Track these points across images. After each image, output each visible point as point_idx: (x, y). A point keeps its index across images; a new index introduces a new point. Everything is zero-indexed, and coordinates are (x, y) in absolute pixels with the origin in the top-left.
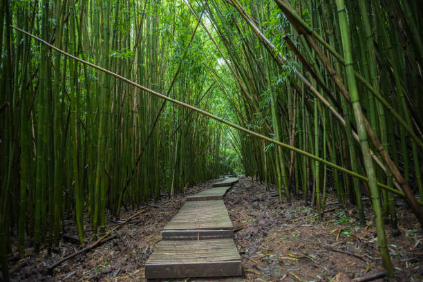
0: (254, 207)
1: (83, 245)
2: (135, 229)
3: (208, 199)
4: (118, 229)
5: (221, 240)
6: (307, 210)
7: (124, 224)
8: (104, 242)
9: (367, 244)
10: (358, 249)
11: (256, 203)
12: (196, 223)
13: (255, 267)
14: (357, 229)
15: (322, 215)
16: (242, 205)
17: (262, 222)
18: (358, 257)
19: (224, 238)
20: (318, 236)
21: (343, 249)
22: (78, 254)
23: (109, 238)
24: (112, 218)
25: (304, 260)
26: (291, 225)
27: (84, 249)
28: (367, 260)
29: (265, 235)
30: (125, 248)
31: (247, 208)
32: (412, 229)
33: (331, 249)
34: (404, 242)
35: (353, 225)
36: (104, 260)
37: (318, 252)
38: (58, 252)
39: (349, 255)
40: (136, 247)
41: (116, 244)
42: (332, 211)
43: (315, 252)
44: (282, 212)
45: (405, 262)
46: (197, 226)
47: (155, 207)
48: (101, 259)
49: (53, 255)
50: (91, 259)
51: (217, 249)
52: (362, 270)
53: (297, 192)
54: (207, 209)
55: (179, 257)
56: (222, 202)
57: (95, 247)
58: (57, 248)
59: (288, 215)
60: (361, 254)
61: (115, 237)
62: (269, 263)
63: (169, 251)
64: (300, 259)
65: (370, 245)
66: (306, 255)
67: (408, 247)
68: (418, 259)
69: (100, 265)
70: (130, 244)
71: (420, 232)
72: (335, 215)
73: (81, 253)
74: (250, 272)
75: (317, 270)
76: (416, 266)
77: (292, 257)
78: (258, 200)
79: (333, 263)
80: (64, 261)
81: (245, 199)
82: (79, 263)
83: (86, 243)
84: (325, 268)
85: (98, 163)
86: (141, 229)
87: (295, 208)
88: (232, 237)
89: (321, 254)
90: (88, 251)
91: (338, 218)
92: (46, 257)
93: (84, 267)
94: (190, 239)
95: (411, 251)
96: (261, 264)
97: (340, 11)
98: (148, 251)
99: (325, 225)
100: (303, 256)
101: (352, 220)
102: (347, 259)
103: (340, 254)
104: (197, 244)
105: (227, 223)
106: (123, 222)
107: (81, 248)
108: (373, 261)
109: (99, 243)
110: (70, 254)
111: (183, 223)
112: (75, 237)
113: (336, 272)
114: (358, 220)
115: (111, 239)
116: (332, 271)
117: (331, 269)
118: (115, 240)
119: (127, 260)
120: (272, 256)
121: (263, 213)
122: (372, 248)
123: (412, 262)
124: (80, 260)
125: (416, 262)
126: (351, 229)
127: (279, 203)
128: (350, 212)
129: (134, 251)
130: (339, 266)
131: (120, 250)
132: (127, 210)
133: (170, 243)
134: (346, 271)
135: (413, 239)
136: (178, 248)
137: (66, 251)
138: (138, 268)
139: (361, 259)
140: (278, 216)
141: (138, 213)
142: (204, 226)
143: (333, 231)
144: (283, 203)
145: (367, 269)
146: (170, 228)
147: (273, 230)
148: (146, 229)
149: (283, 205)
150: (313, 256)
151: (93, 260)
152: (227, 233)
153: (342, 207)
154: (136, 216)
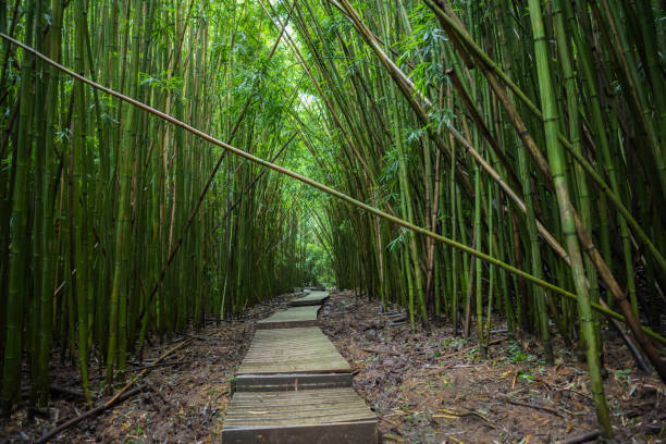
0: (370, 339)
1: (91, 403)
2: (175, 376)
3: (293, 325)
4: (144, 376)
5: (339, 390)
6: (457, 343)
7: (152, 368)
8: (126, 398)
9: (561, 392)
10: (549, 401)
11: (372, 332)
12: (286, 363)
13: (394, 430)
14: (541, 370)
15: (486, 349)
16: (348, 335)
17: (388, 362)
18: (550, 412)
19: (336, 387)
20: (482, 383)
21: (526, 400)
22: (85, 418)
23: (133, 390)
24: (128, 358)
25: (471, 417)
26: (436, 366)
27: (92, 410)
28: (565, 415)
29: (399, 381)
30: (167, 407)
31: (358, 340)
32: (623, 369)
33: (508, 401)
34: (614, 388)
35: (533, 364)
36: (134, 427)
37: (489, 406)
38: (46, 416)
39: (537, 409)
40: (184, 405)
41: (147, 401)
42: (498, 343)
43: (485, 407)
44: (418, 346)
45: (620, 417)
46: (292, 369)
47: (199, 339)
48: (128, 425)
49: (38, 421)
50: (109, 426)
51: (333, 404)
52: (561, 431)
53: (438, 314)
54: (297, 341)
55: (274, 416)
56: (317, 330)
57: (111, 407)
58: (45, 409)
59: (428, 349)
60: (554, 407)
61: (144, 389)
62: (414, 424)
63: (255, 408)
64: (463, 417)
65: (565, 393)
66: (473, 410)
67: (620, 395)
68: (640, 412)
69: (128, 435)
70: (174, 399)
71: (637, 373)
72: (502, 351)
73: (88, 417)
74: (389, 439)
75: (492, 432)
76: (636, 422)
77: (449, 414)
78: (374, 327)
79: (516, 422)
80: (58, 432)
81: (351, 326)
82: (87, 434)
83: (95, 400)
84: (505, 429)
86: (187, 376)
87: (437, 340)
88: (349, 385)
89: (494, 409)
90: (100, 412)
91: (508, 354)
92: (25, 425)
93: (99, 440)
94: (283, 390)
95: (624, 401)
96: (403, 426)
97: (537, 40)
98: (208, 411)
99: (491, 366)
100: (467, 412)
101: (530, 358)
102: (536, 415)
103: (523, 408)
104: (296, 397)
105: (340, 363)
106: (152, 364)
107: (88, 409)
108: (573, 417)
109: (117, 399)
110: (68, 419)
111: (267, 364)
112: (78, 390)
113: (522, 434)
114: (540, 357)
115: (138, 392)
116: (516, 433)
117: (514, 430)
118: (147, 394)
119: (175, 426)
120: (417, 413)
121: (388, 348)
122: (569, 397)
123: (630, 416)
124: (88, 429)
125: (637, 416)
126: (532, 370)
127: (410, 332)
128: (526, 345)
129: (181, 412)
130: (525, 424)
131: (157, 409)
132: (151, 345)
133: (252, 395)
134: (537, 433)
135: (627, 384)
136: (268, 403)
137: (60, 415)
138: (199, 439)
139: (555, 414)
140: (413, 352)
141: (173, 349)
142: (302, 368)
143: (505, 374)
144: (416, 331)
145: (569, 428)
147: (409, 373)
148: (194, 374)
149: (418, 336)
150: (483, 412)
151: (112, 428)
152: (341, 380)
153: (513, 338)
154: (170, 354)
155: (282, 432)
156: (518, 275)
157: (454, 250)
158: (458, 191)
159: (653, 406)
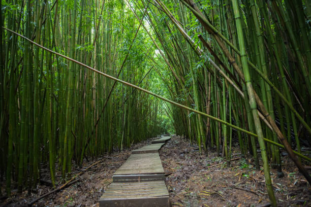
0: (181, 158)
1: (55, 187)
2: (93, 175)
3: (147, 152)
4: (81, 175)
5: (156, 182)
6: (219, 159)
7: (85, 171)
8: (71, 185)
9: (260, 184)
10: (254, 187)
11: (182, 155)
12: (137, 170)
13: (179, 201)
14: (254, 172)
16: (172, 156)
17: (186, 169)
18: (253, 193)
19: (157, 180)
20: (226, 178)
21: (243, 187)
22: (51, 193)
23: (74, 181)
24: (76, 167)
25: (215, 195)
26: (206, 171)
27: (55, 190)
28: (259, 194)
29: (188, 178)
30: (85, 189)
31: (176, 159)
32: (292, 172)
33: (234, 187)
34: (286, 182)
35: (251, 170)
36: (70, 198)
37: (225, 189)
38: (36, 192)
39: (247, 191)
40: (94, 188)
41: (79, 186)
42: (237, 160)
43: (223, 190)
44: (201, 161)
45: (286, 196)
46: (138, 172)
47: (109, 159)
48: (68, 197)
49: (32, 195)
50: (60, 197)
51: (152, 188)
52: (256, 202)
53: (212, 146)
54: (147, 160)
55: (125, 194)
56: (157, 154)
57: (63, 189)
58: (35, 190)
59: (205, 163)
60: (255, 190)
61: (79, 181)
62: (189, 198)
63: (117, 190)
64: (212, 195)
65: (262, 184)
66: (216, 191)
67: (289, 185)
68: (295, 194)
69: (67, 201)
70: (89, 185)
71: (299, 174)
72: (238, 163)
73: (53, 193)
74: (176, 205)
75: (223, 202)
76: (293, 198)
77: (206, 193)
78: (184, 153)
79: (235, 198)
80: (40, 199)
81: (175, 152)
82: (52, 200)
83: (57, 185)
84: (230, 201)
85: (67, 126)
86: (98, 175)
87: (210, 158)
88: (164, 179)
89: (227, 192)
90: (58, 191)
91: (240, 165)
92: (27, 196)
93: (55, 203)
94: (133, 181)
95: (291, 188)
96: (184, 199)
97: (237, 18)
98: (102, 191)
99: (231, 170)
100: (214, 192)
101: (250, 166)
102: (246, 194)
103: (241, 191)
104: (138, 185)
105: (160, 170)
106: (85, 170)
107: (53, 189)
108: (264, 195)
109: (66, 185)
110: (45, 194)
111: (129, 170)
112: (49, 181)
113: (237, 203)
114: (254, 166)
115: (76, 182)
116: (234, 203)
117: (234, 201)
118: (78, 183)
119: (87, 197)
120: (192, 193)
121: (187, 162)
122: (264, 186)
123: (291, 195)
124: (52, 198)
125: (294, 195)
126: (250, 173)
127: (199, 155)
128: (250, 160)
129: (92, 191)
130: (240, 199)
131: (82, 190)
132: (88, 161)
133: (119, 184)
134: (244, 203)
135: (293, 179)
136: (124, 188)
137: (42, 192)
138: (94, 203)
139: (255, 194)
140: (198, 164)
141: (96, 163)
142: (143, 172)
143: (237, 174)
144: (202, 154)
145: (259, 201)
146: (118, 173)
147: (193, 174)
148: (101, 174)
149: (202, 156)
150: (221, 192)
151: (61, 198)
152: (162, 177)
153: (244, 157)
154: (94, 165)
159: (302, 190)
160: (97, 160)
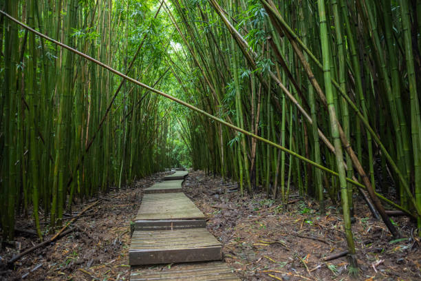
0: (215, 200)
1: (42, 238)
2: (94, 222)
4: (74, 222)
6: (269, 202)
7: (78, 217)
8: (64, 235)
9: (329, 231)
10: (321, 235)
11: (217, 196)
12: (165, 214)
13: (231, 252)
14: (318, 218)
15: (286, 206)
16: (201, 198)
17: (227, 214)
18: (321, 241)
19: (197, 227)
20: (283, 225)
21: (308, 235)
22: (37, 248)
23: (67, 231)
25: (276, 244)
26: (256, 216)
27: (42, 243)
28: (330, 243)
29: (234, 225)
30: (90, 240)
31: (208, 201)
32: (364, 217)
33: (298, 236)
34: (359, 228)
35: (313, 215)
36: (71, 252)
37: (287, 238)
38: (13, 246)
39: (314, 240)
40: (101, 239)
41: (77, 237)
42: (293, 203)
43: (284, 239)
44: (245, 204)
45: (361, 244)
47: (106, 200)
48: (67, 251)
49: (8, 249)
50: (54, 252)
51: (195, 237)
52: (327, 251)
53: (257, 185)
55: (159, 244)
56: (183, 194)
57: (55, 241)
58: (12, 242)
59: (251, 206)
60: (324, 238)
61: (75, 230)
62: (243, 249)
63: (148, 240)
64: (271, 244)
65: (331, 231)
66: (276, 240)
67: (362, 232)
68: (372, 241)
69: (67, 257)
70: (94, 235)
71: (372, 220)
72: (295, 207)
73: (40, 247)
74: (229, 257)
75: (288, 252)
76: (369, 246)
77: (264, 243)
78: (218, 193)
79: (302, 247)
80: (22, 256)
81: (204, 192)
82: (41, 257)
83: (43, 236)
84: (295, 251)
85: (57, 151)
86: (101, 222)
87: (257, 201)
88: (204, 226)
89: (290, 240)
90: (48, 244)
91: (299, 209)
93: (49, 260)
94: (164, 229)
95: (364, 235)
96: (236, 250)
97: (322, 22)
98: (117, 243)
99: (288, 216)
100: (274, 242)
101: (312, 211)
102: (313, 243)
103: (306, 239)
104: (173, 234)
105: (199, 214)
106: (78, 215)
107: (39, 242)
108: (334, 244)
109: (58, 236)
110: (27, 248)
111: (153, 214)
112: (32, 231)
113: (305, 254)
114: (317, 211)
115: (71, 232)
116: (302, 253)
117: (301, 251)
118: (76, 233)
119: (97, 251)
120: (244, 243)
121: (226, 205)
122: (333, 233)
123: (366, 243)
124: (41, 254)
125: (370, 243)
126: (312, 218)
127: (240, 196)
128: (310, 204)
129: (100, 243)
130: (307, 248)
131: (84, 242)
132: (75, 204)
133: (145, 233)
134: (314, 253)
135: (366, 226)
136: (155, 237)
137: (22, 245)
138: (112, 258)
139: (325, 242)
140: (242, 208)
141: (90, 206)
142: (175, 216)
143: (297, 220)
144: (244, 196)
145: (332, 250)
147: (240, 220)
148: (106, 221)
149: (245, 198)
150: (283, 241)
151: (56, 253)
152: (199, 223)
153: (302, 199)
154: (89, 209)
155: (165, 253)
156: (306, 162)
157: (268, 146)
158: (272, 110)
159: (379, 237)
160: (88, 203)
